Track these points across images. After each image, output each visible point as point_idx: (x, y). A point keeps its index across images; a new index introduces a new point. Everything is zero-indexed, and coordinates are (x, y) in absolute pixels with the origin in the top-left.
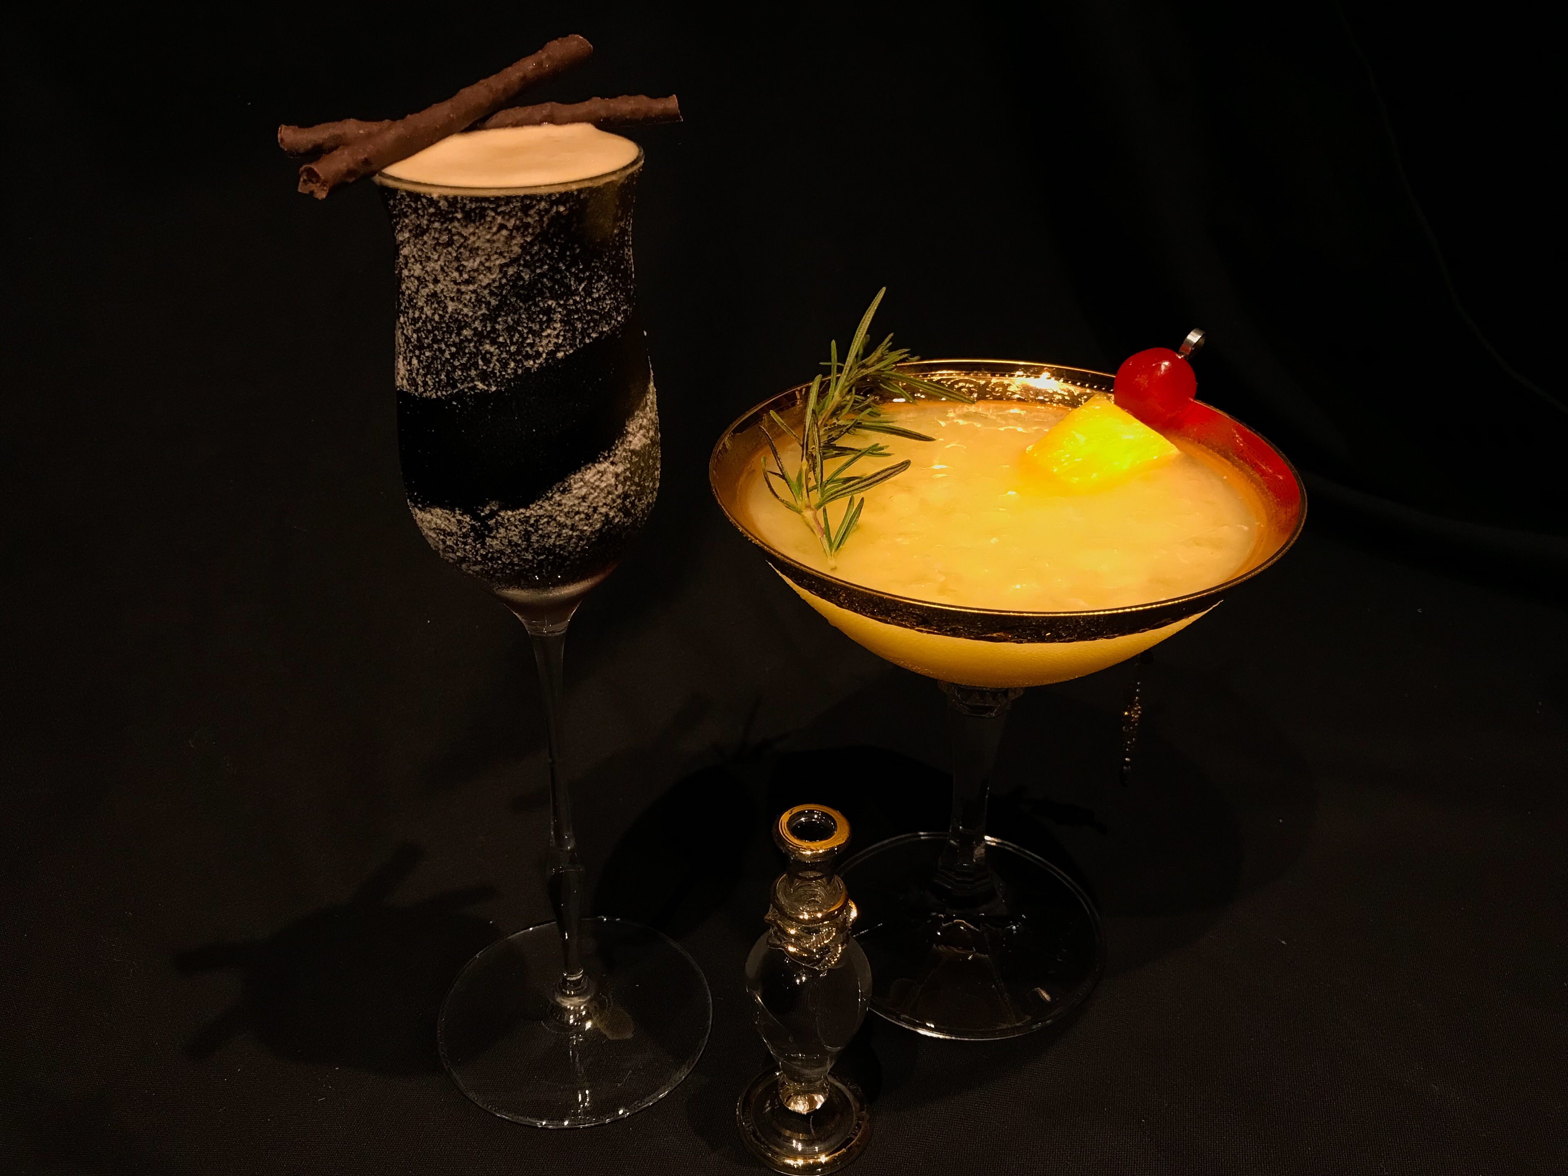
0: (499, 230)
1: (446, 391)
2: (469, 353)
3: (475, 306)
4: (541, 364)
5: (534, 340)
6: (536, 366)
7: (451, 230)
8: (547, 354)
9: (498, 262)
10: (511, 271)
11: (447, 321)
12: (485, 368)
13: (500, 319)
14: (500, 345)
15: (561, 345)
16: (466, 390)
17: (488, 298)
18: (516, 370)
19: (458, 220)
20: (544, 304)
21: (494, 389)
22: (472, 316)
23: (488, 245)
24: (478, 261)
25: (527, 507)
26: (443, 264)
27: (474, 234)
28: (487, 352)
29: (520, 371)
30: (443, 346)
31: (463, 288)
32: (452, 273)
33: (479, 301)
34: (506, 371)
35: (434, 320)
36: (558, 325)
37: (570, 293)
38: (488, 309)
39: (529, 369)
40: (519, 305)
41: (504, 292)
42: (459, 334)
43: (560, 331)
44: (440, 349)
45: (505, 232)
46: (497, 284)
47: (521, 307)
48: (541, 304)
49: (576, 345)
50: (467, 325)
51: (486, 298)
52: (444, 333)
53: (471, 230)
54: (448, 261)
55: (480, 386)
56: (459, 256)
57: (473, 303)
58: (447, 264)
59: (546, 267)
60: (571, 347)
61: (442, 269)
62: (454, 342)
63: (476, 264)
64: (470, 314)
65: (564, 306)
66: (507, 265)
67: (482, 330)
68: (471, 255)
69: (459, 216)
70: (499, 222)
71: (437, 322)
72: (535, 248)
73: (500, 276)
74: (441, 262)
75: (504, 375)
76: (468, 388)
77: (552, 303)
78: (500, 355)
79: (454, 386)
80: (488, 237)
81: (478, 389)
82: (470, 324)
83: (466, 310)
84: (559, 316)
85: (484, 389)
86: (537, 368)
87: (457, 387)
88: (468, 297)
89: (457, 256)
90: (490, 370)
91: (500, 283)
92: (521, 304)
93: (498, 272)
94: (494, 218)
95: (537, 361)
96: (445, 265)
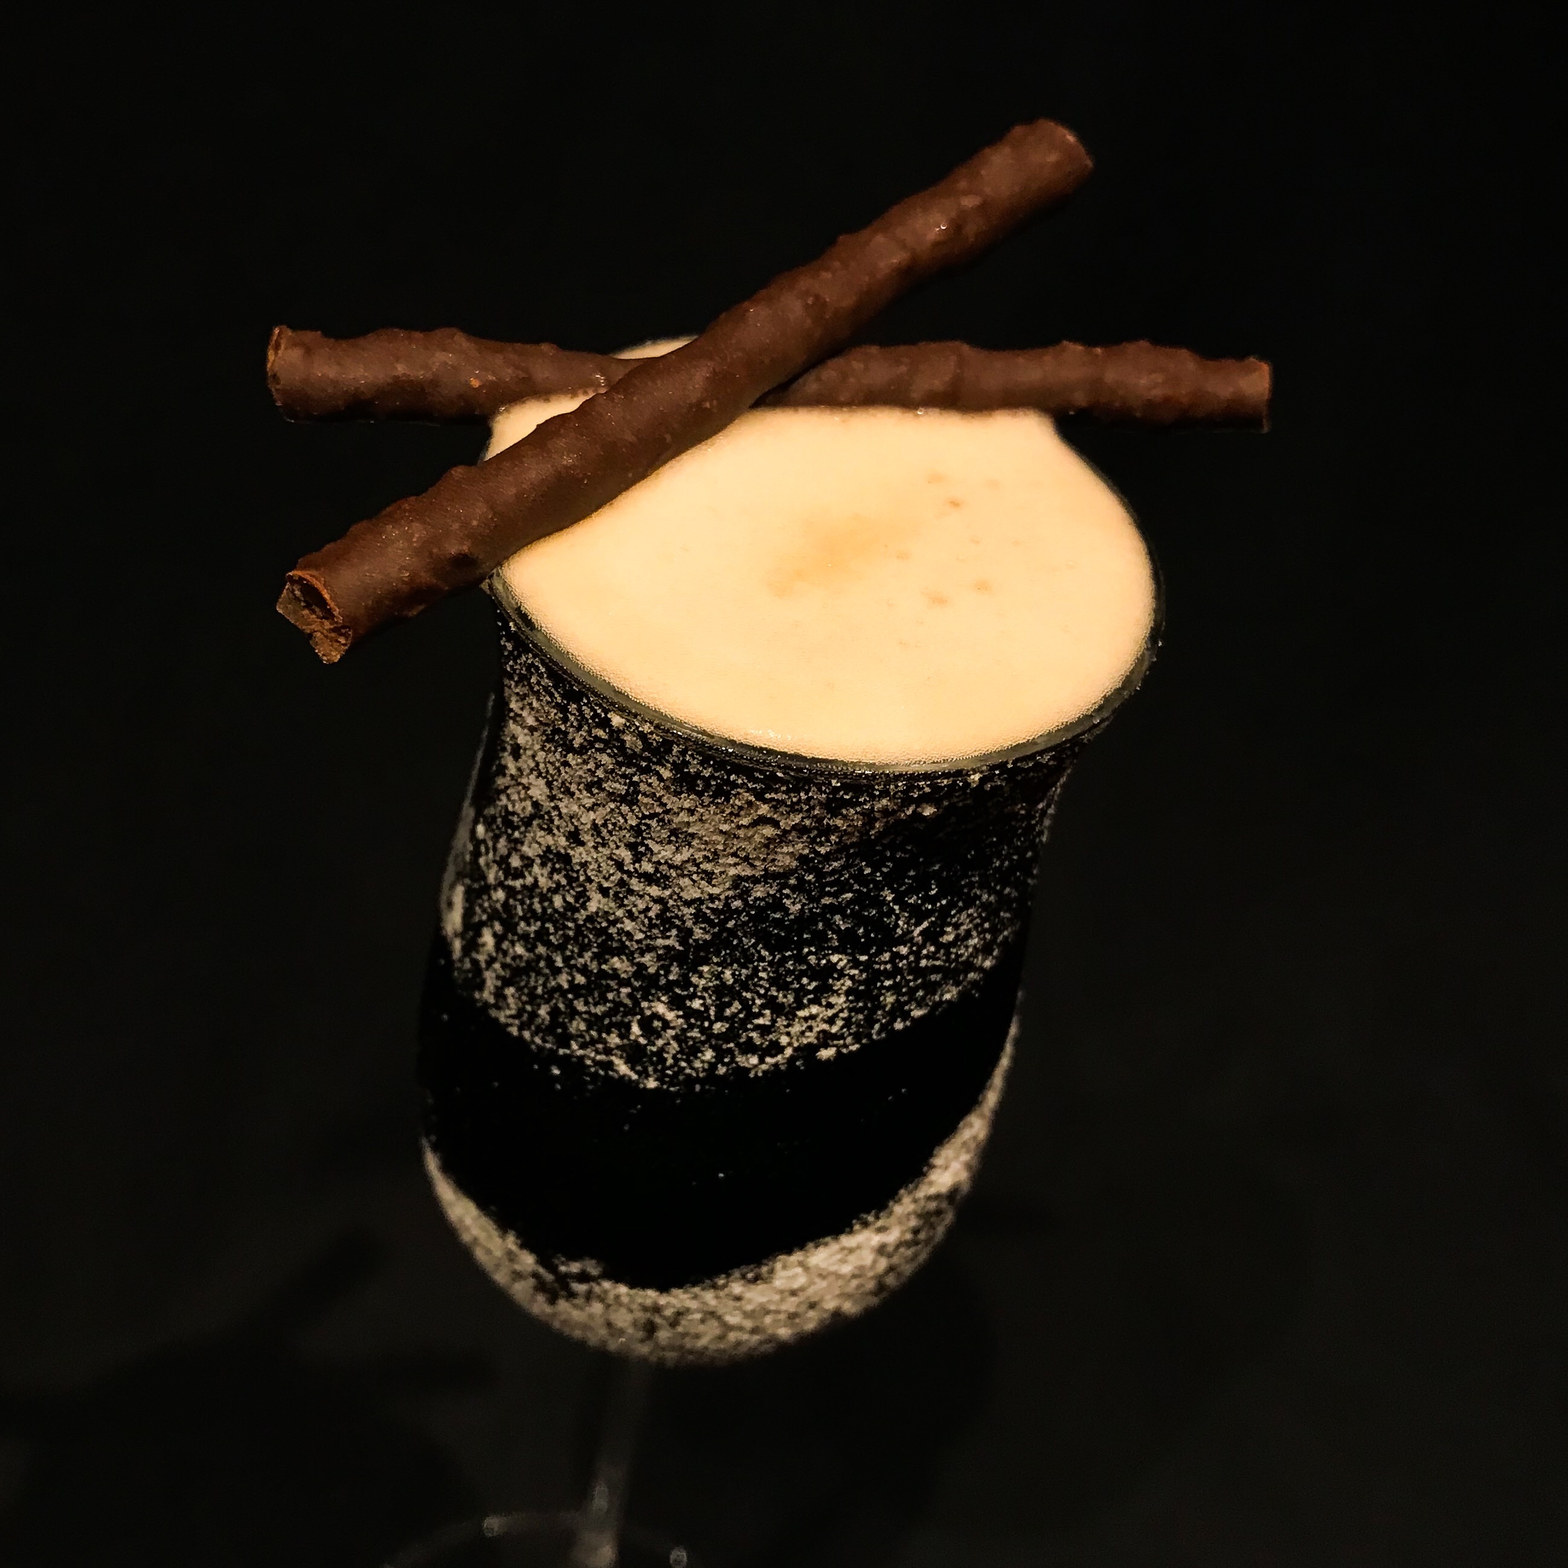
0: (755, 824)
1: (544, 1041)
2: (613, 1001)
3: (652, 926)
4: (776, 1065)
5: (774, 1021)
6: (764, 1067)
7: (637, 784)
8: (795, 1050)
9: (732, 872)
10: (759, 891)
11: (581, 922)
12: (642, 1041)
13: (706, 969)
14: (689, 1013)
15: (835, 1037)
16: (589, 1062)
17: (689, 924)
18: (713, 1066)
19: (660, 778)
20: (819, 959)
21: (652, 1084)
22: (639, 942)
23: (720, 838)
24: (686, 854)
25: (664, 1289)
26: (599, 822)
27: (691, 812)
28: (656, 1016)
29: (722, 1070)
30: (559, 963)
31: (635, 884)
32: (618, 847)
33: (665, 921)
34: (689, 1062)
35: (551, 902)
36: (840, 1001)
37: (889, 939)
38: (683, 941)
39: (747, 1070)
40: (759, 952)
41: (731, 924)
42: (599, 958)
43: (842, 1011)
44: (550, 962)
45: (769, 831)
46: (717, 905)
47: (762, 959)
48: (812, 959)
49: (869, 1036)
50: (621, 951)
51: (684, 922)
52: (567, 938)
53: (687, 805)
54: (614, 824)
55: (623, 1068)
56: (643, 828)
57: (650, 919)
58: (610, 827)
59: (850, 895)
60: (857, 1038)
61: (595, 826)
62: (585, 965)
63: (678, 859)
64: (640, 936)
65: (867, 967)
66: (755, 880)
67: (657, 974)
68: (673, 838)
69: (666, 774)
70: (760, 812)
71: (556, 911)
72: (835, 864)
73: (731, 893)
74: (598, 816)
75: (684, 1068)
76: (593, 1060)
77: (841, 960)
78: (684, 1031)
79: (564, 1040)
80: (725, 827)
81: (617, 1072)
82: (632, 953)
83: (629, 925)
84: (849, 983)
85: (630, 1078)
86: (764, 1072)
87: (569, 1047)
88: (642, 906)
89: (637, 825)
90: (654, 1049)
91: (727, 905)
92: (764, 953)
93: (727, 885)
94: (750, 804)
95: (768, 1060)
96: (605, 825)
